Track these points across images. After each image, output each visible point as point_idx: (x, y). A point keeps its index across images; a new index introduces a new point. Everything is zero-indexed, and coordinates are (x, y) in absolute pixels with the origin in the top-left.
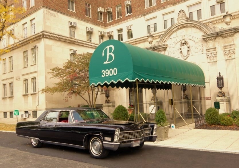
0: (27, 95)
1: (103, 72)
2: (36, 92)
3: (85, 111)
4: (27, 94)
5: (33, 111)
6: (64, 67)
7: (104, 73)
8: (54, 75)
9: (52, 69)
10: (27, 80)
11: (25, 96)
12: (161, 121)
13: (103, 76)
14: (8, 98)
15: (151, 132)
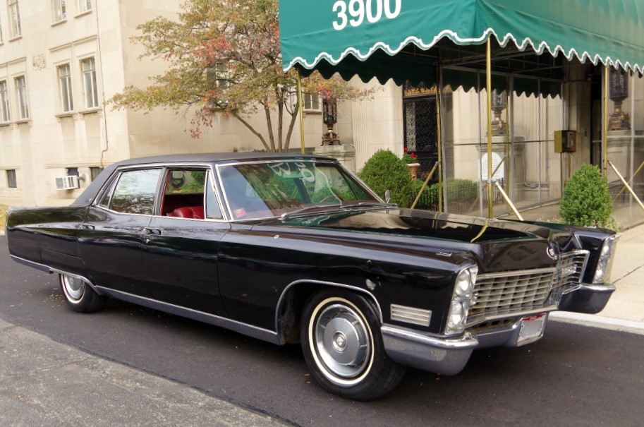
0: (70, 116)
1: (339, 9)
2: (97, 105)
3: (272, 167)
4: (70, 112)
5: (92, 168)
6: (182, 17)
7: (342, 15)
8: (152, 47)
9: (144, 26)
10: (67, 65)
11: (65, 119)
12: (589, 216)
13: (336, 26)
14: (15, 126)
15: (584, 267)
